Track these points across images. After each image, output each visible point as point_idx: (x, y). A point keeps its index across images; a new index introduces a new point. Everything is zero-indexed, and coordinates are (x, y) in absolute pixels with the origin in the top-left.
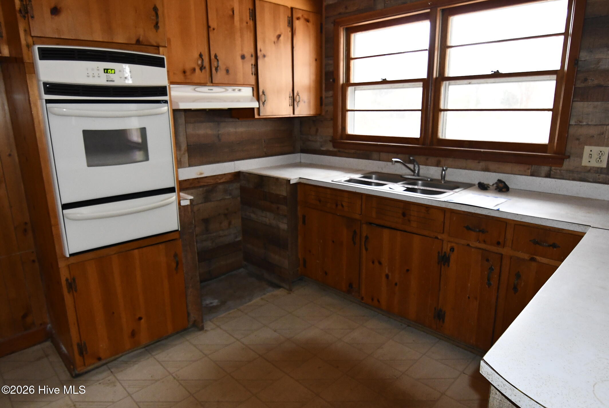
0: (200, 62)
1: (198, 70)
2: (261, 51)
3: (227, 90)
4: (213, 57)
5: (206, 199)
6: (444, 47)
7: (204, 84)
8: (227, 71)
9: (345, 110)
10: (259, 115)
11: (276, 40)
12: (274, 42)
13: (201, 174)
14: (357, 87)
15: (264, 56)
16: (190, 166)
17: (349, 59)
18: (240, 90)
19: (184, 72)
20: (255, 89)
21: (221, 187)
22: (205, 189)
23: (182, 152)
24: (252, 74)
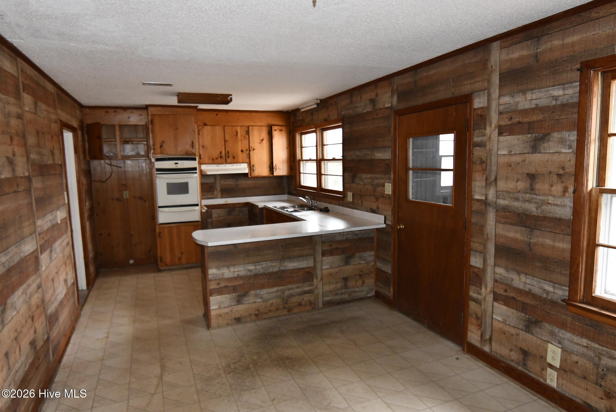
0: (220, 155)
1: (219, 158)
2: (252, 147)
3: (233, 166)
4: (227, 152)
5: (229, 213)
6: (323, 145)
7: (222, 164)
8: (234, 158)
9: (300, 173)
10: (251, 175)
11: (261, 142)
12: (260, 143)
13: (227, 202)
14: (307, 162)
15: (254, 150)
16: (222, 198)
17: (302, 147)
18: (240, 165)
19: (213, 159)
20: (249, 164)
21: (237, 209)
22: (229, 209)
23: (218, 192)
24: (247, 158)
